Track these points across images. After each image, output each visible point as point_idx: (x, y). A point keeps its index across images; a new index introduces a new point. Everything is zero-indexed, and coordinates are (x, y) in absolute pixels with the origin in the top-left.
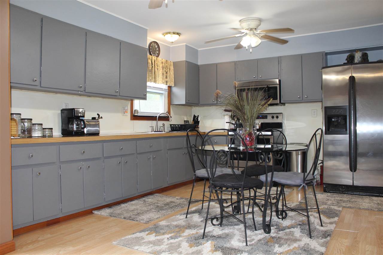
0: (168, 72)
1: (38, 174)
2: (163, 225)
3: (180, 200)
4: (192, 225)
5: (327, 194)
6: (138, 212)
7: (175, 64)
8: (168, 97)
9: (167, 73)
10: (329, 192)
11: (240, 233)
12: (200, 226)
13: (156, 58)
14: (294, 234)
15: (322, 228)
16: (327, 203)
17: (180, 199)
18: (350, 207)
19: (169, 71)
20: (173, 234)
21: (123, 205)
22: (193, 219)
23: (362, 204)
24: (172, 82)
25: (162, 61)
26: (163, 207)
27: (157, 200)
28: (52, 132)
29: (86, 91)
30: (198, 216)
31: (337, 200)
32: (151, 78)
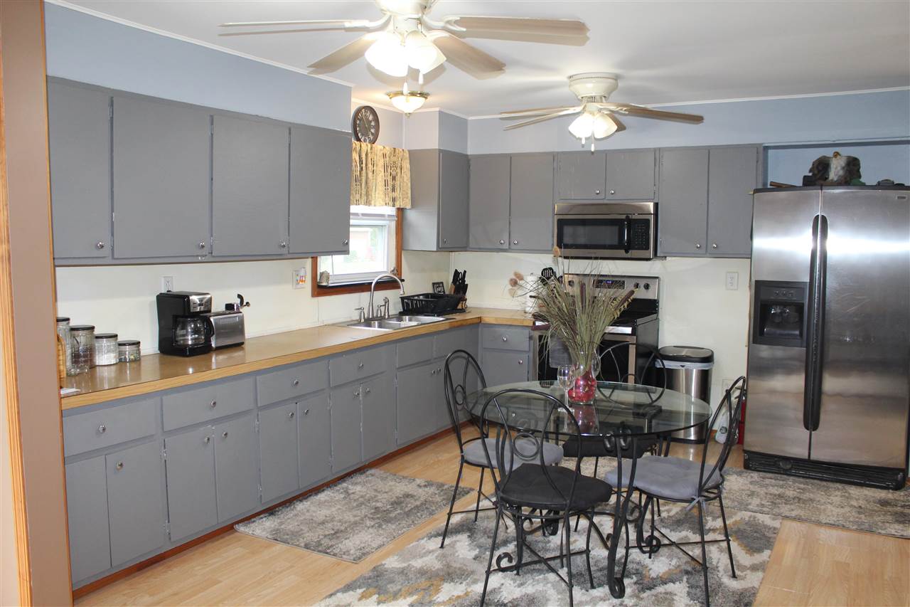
0: (398, 178)
1: (119, 467)
2: (393, 571)
3: (426, 489)
4: (455, 568)
5: (752, 477)
6: (336, 528)
7: (413, 155)
8: (397, 234)
9: (394, 178)
10: (756, 470)
11: (559, 597)
12: (473, 572)
13: (369, 145)
14: (673, 600)
15: (734, 585)
16: (750, 504)
17: (425, 486)
18: (798, 519)
19: (399, 175)
20: (415, 597)
21: (300, 506)
22: (457, 552)
23: (824, 510)
24: (407, 198)
25: (385, 151)
26: (388, 511)
27: (375, 488)
28: (139, 350)
29: (213, 254)
30: (467, 543)
31: (771, 494)
32: (358, 197)
